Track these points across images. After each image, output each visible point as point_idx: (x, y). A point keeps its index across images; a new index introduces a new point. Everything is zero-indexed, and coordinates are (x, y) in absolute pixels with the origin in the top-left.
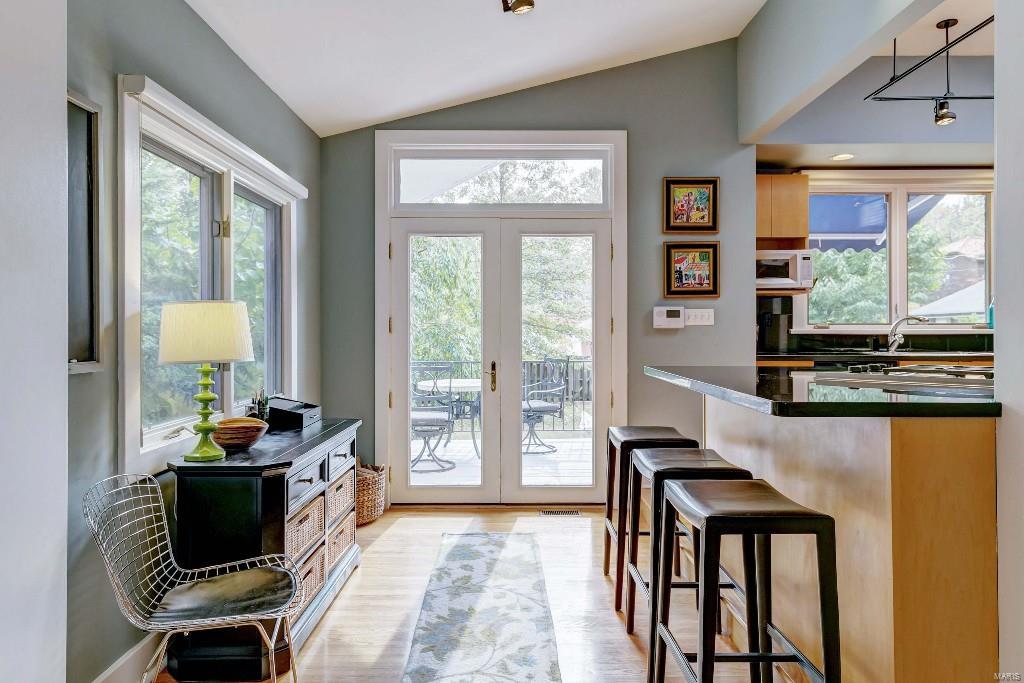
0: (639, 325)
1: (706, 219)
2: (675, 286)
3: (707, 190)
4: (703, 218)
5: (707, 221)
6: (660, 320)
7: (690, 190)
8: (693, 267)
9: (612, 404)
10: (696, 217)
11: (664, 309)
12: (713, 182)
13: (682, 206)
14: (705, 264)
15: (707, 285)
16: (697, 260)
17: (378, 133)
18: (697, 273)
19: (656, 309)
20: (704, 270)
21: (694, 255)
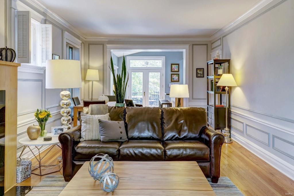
0: (167, 86)
2: (172, 80)
3: (177, 66)
7: (175, 66)
8: (175, 77)
9: (163, 98)
10: (176, 70)
12: (178, 64)
13: (174, 68)
15: (177, 80)
17: (127, 57)
19: (170, 84)
20: (177, 78)
21: (176, 76)
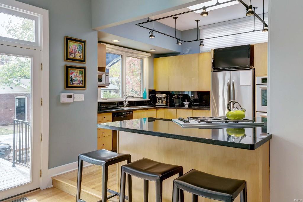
0: (54, 101)
1: (81, 57)
2: (70, 85)
3: (82, 45)
4: (80, 56)
5: (81, 58)
6: (64, 99)
7: (76, 44)
8: (76, 76)
9: (41, 140)
10: (78, 56)
11: (66, 94)
12: (84, 42)
13: (73, 50)
14: (81, 76)
15: (82, 84)
16: (78, 74)
18: (78, 79)
19: (62, 94)
20: (80, 78)
21: (77, 71)
